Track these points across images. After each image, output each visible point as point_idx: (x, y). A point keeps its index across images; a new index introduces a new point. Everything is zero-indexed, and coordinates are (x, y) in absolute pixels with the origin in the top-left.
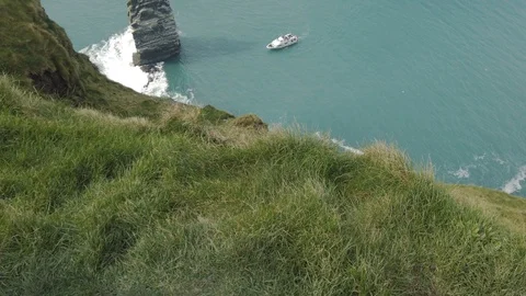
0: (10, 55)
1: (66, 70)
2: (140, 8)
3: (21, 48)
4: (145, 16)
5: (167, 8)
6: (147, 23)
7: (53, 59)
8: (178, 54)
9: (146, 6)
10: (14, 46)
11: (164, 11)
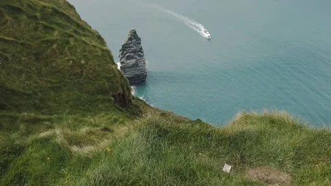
0: (104, 83)
1: (127, 92)
2: (127, 53)
3: (108, 79)
4: (128, 58)
5: (142, 54)
6: (129, 61)
7: (122, 86)
8: (144, 81)
9: (130, 52)
10: (106, 78)
11: (140, 56)
